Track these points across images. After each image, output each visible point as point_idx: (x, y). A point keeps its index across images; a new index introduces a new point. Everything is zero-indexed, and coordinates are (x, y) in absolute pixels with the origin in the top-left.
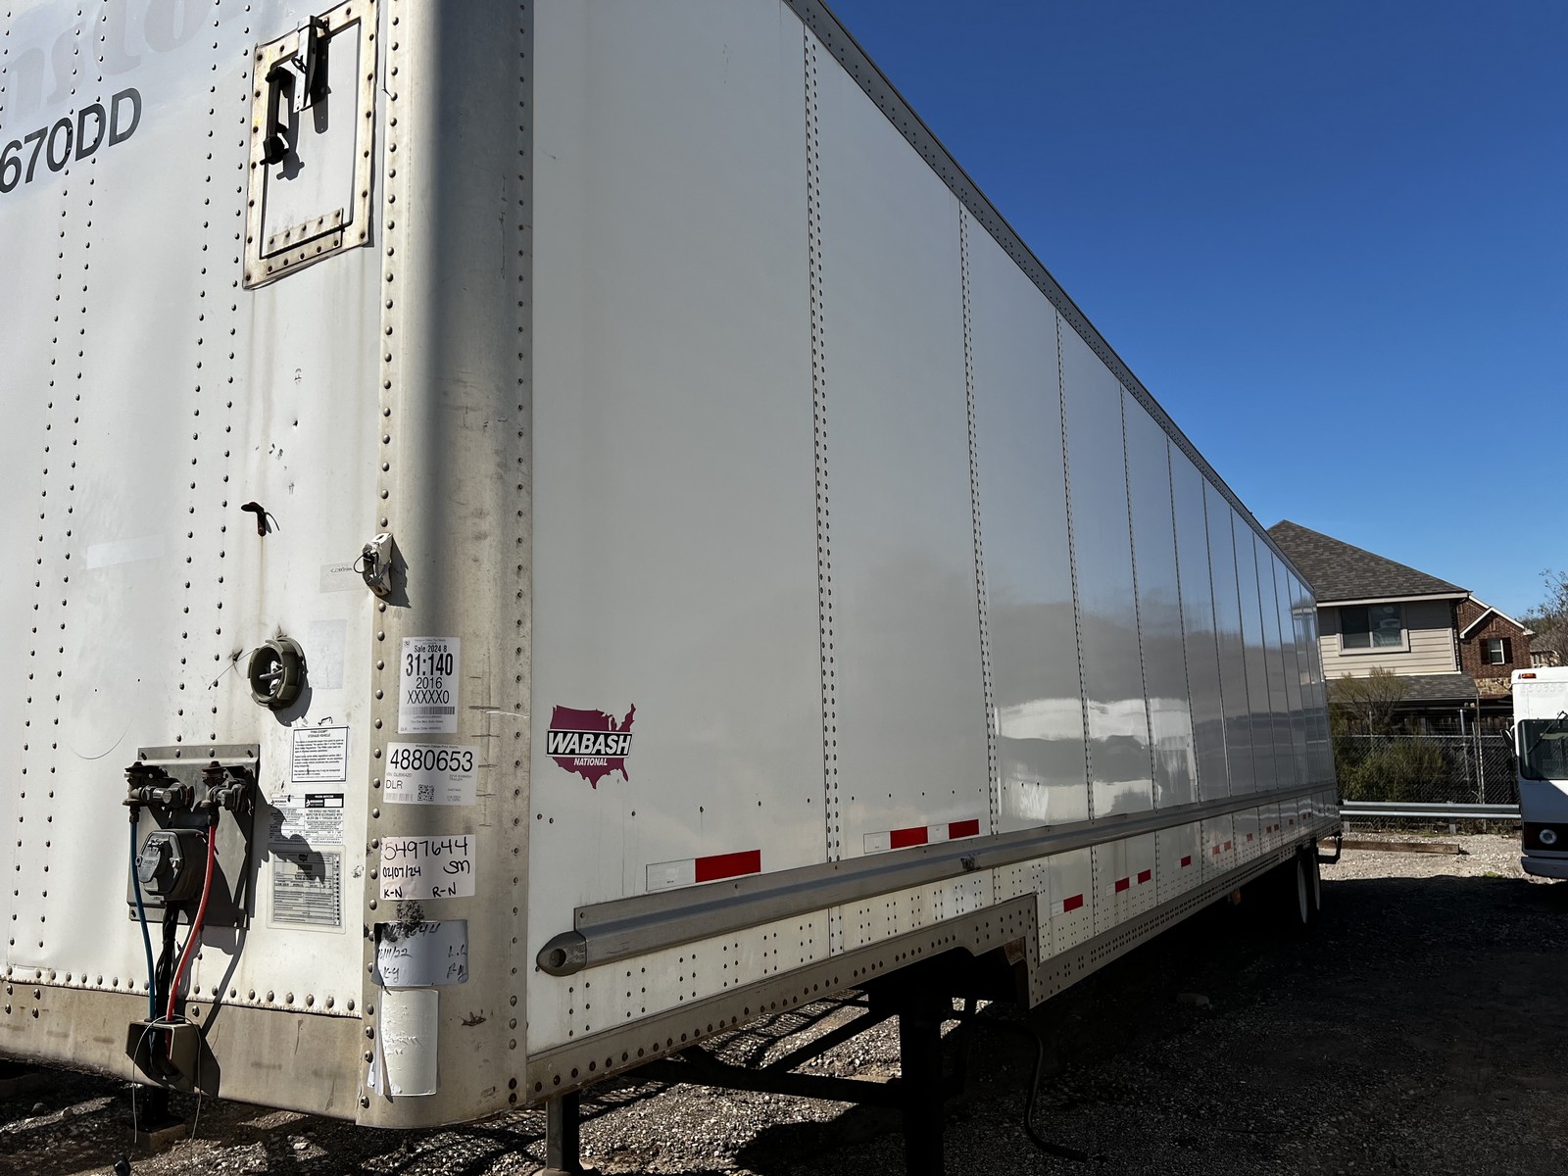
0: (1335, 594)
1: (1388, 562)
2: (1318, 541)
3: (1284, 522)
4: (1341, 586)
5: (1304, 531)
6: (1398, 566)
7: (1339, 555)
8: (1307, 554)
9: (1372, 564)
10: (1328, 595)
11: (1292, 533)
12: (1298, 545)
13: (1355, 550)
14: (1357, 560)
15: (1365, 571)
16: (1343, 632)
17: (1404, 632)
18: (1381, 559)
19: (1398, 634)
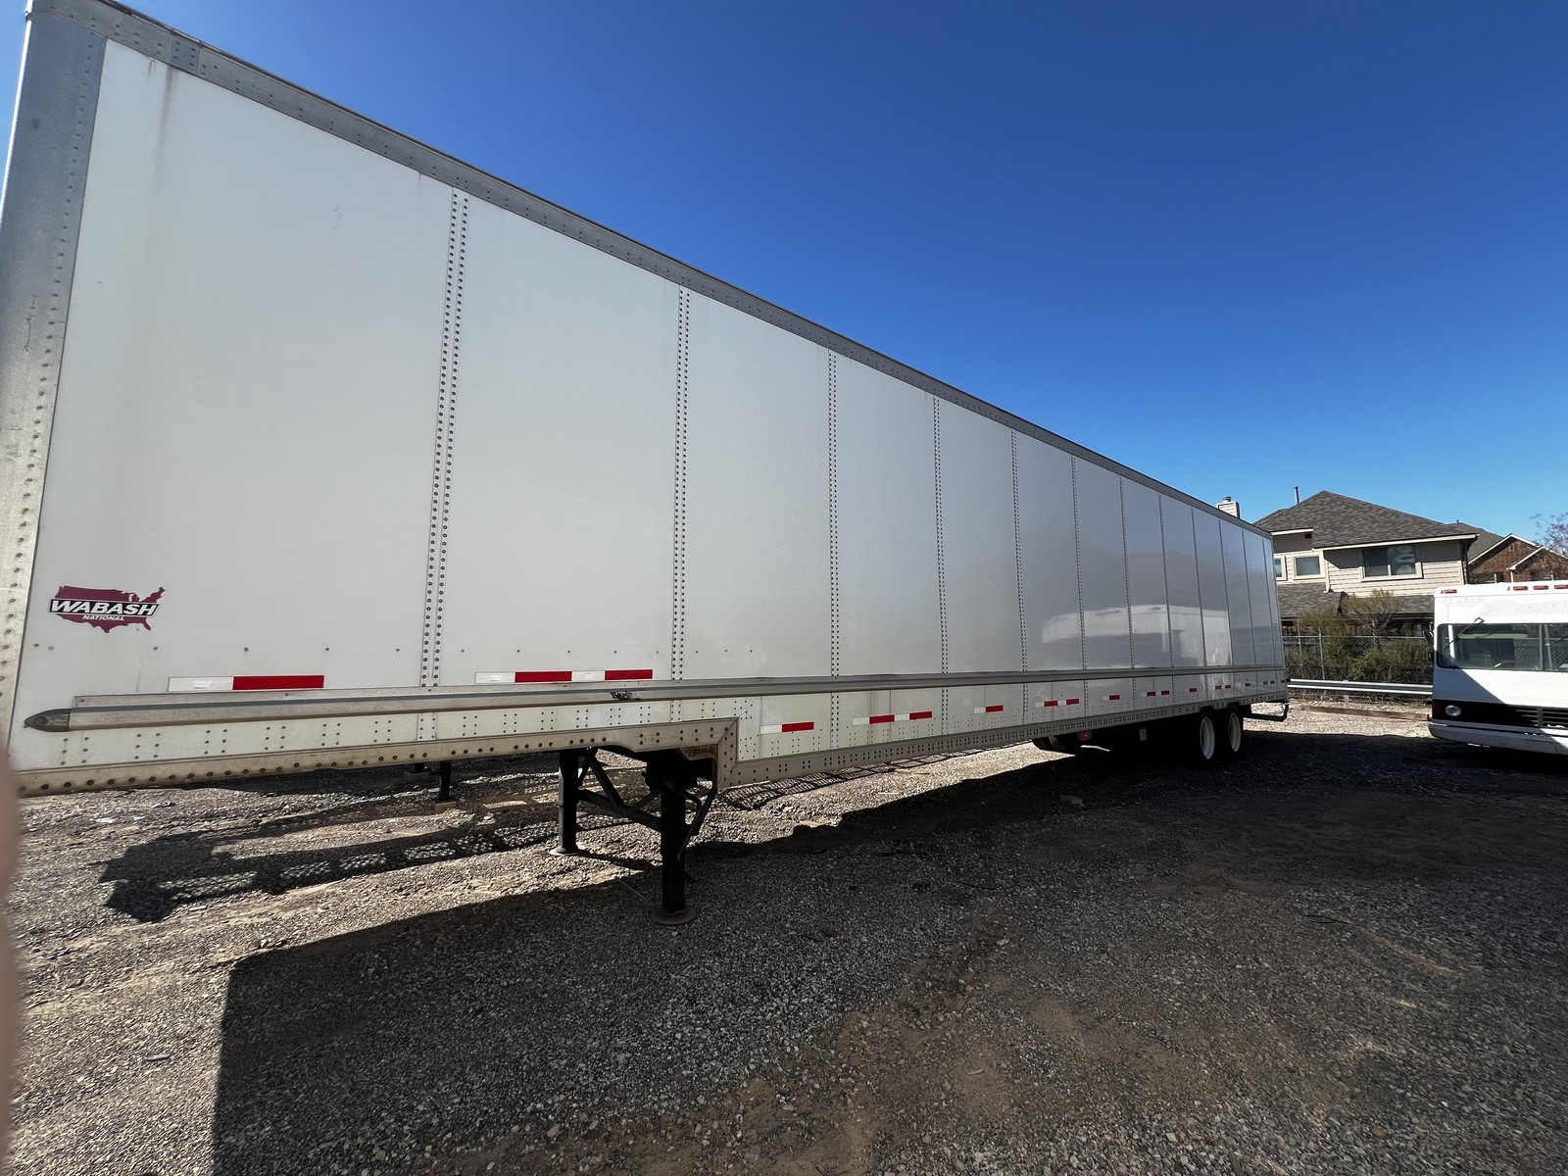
0: (1357, 540)
1: (1407, 515)
2: (1349, 503)
3: (1324, 494)
4: (1364, 534)
5: (1339, 497)
6: (1415, 518)
7: (1365, 512)
8: (1339, 512)
9: (1394, 517)
10: (1351, 540)
11: (1328, 499)
12: (1332, 508)
13: (1380, 508)
14: (1380, 515)
15: (1386, 522)
16: (1364, 565)
17: (1418, 565)
18: (1401, 513)
19: (1413, 566)
